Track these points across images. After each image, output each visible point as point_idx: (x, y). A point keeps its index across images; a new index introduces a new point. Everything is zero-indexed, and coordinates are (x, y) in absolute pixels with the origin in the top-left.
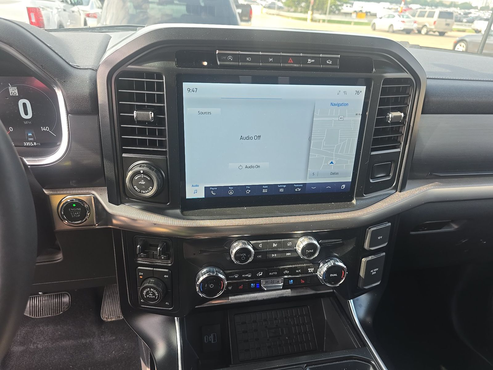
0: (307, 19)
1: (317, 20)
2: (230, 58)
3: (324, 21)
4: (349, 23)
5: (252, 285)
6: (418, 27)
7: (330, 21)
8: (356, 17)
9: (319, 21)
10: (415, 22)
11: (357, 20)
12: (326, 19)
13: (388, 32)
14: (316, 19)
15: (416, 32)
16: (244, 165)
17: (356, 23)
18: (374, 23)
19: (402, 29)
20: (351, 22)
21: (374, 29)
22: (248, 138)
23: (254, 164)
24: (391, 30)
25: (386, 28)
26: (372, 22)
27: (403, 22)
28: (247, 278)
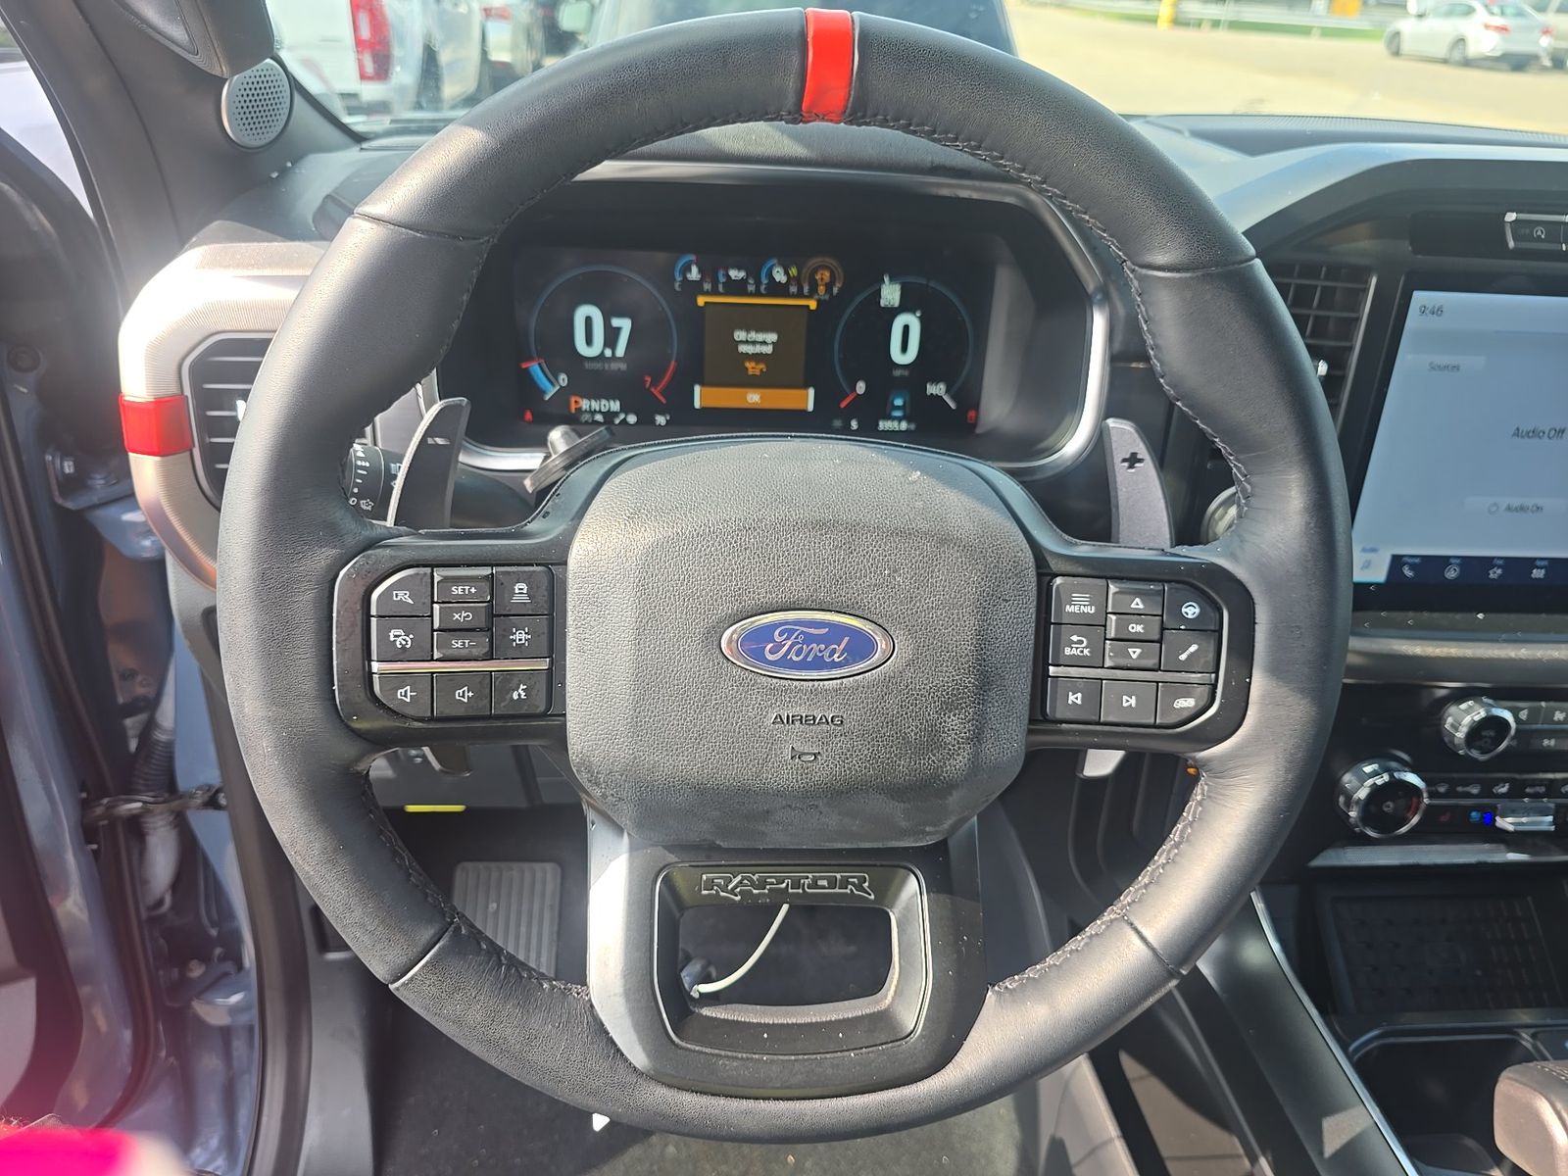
0: (1158, 16)
1: (1192, 21)
2: (1539, 233)
3: (1216, 24)
4: (1305, 31)
5: (1474, 814)
6: (1555, 49)
7: (1235, 25)
8: (1328, 12)
9: (1199, 25)
10: (1546, 32)
11: (1332, 22)
12: (1223, 18)
13: (1445, 61)
14: (1190, 19)
15: (1547, 63)
16: (1504, 502)
17: (1328, 33)
18: (1397, 34)
19: (1498, 54)
20: (1311, 28)
21: (1397, 53)
22: (1535, 433)
23: (1529, 502)
24: (1457, 55)
25: (1441, 51)
26: (1388, 30)
27: (1503, 29)
28: (1469, 795)
